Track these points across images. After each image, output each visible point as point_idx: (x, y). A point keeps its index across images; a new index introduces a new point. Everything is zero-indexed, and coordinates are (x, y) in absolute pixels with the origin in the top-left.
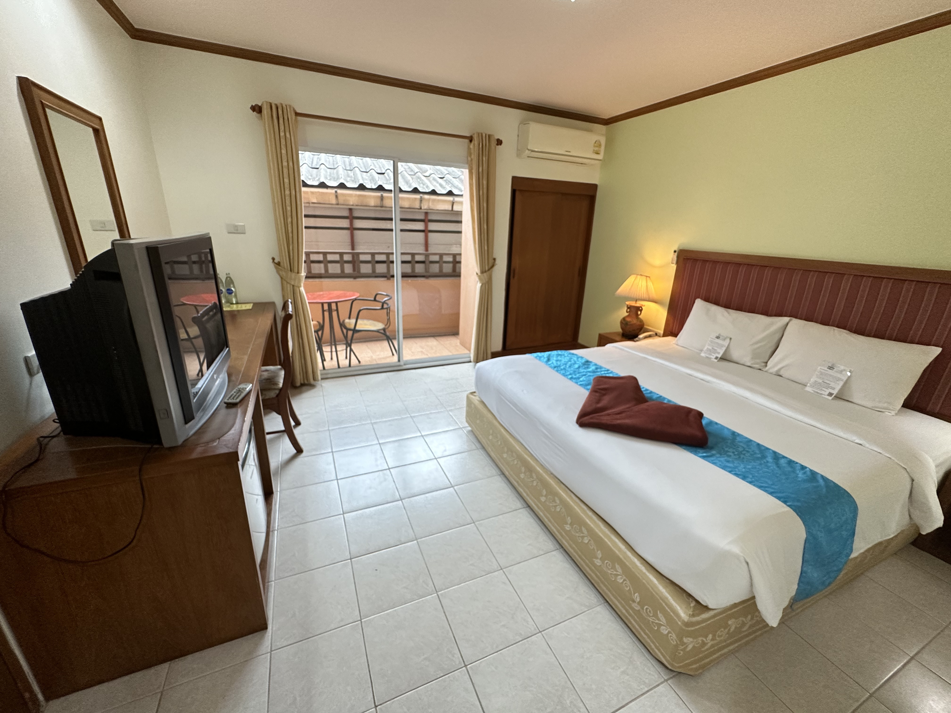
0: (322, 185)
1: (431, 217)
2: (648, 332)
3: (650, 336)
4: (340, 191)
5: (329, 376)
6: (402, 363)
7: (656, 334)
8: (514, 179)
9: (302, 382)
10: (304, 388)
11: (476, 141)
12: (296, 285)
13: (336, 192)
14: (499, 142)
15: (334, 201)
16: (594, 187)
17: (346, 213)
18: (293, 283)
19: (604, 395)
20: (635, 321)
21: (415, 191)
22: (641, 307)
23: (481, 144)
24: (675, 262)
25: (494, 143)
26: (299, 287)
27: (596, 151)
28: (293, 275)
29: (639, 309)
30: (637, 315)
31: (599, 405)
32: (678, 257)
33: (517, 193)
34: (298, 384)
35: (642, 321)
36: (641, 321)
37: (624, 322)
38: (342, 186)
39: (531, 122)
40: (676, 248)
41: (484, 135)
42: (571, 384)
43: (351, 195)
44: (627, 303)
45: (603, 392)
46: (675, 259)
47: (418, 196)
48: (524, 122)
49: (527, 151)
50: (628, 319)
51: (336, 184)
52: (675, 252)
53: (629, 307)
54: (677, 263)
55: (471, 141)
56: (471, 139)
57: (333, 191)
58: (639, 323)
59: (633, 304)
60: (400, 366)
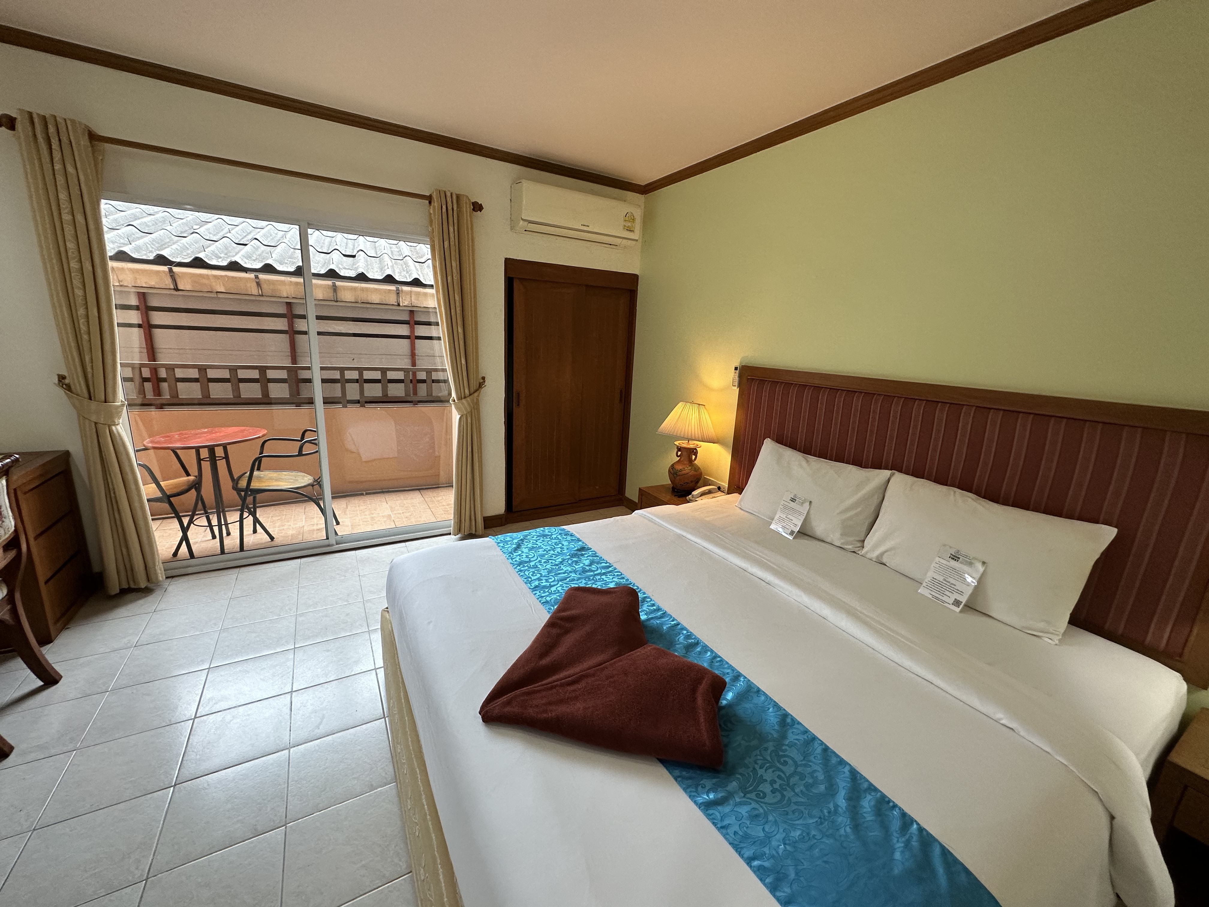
0: (234, 266)
1: (418, 318)
2: (710, 485)
3: (710, 492)
4: (262, 276)
5: (190, 570)
6: (332, 540)
7: (719, 488)
8: (509, 262)
9: (125, 586)
10: (129, 596)
11: (436, 204)
12: (102, 421)
13: (257, 277)
14: (477, 207)
15: (255, 291)
16: (633, 279)
17: (282, 310)
18: (94, 418)
19: (567, 631)
20: (687, 469)
21: (389, 279)
22: (696, 449)
23: (444, 207)
24: (736, 384)
25: (467, 209)
26: (111, 424)
27: (628, 227)
28: (93, 405)
29: (694, 451)
30: (691, 461)
31: (544, 662)
32: (740, 376)
33: (516, 285)
34: (115, 589)
35: (699, 468)
36: (697, 469)
37: (673, 472)
38: (268, 269)
39: (523, 181)
40: (737, 364)
41: (448, 194)
42: (532, 599)
43: (283, 282)
44: (677, 443)
45: (568, 625)
46: (737, 379)
47: (393, 288)
48: (517, 182)
49: (521, 222)
50: (679, 467)
51: (259, 265)
52: (736, 369)
53: (679, 449)
54: (740, 385)
55: (430, 203)
56: (429, 199)
57: (252, 276)
58: (693, 473)
59: (684, 444)
60: (329, 546)
